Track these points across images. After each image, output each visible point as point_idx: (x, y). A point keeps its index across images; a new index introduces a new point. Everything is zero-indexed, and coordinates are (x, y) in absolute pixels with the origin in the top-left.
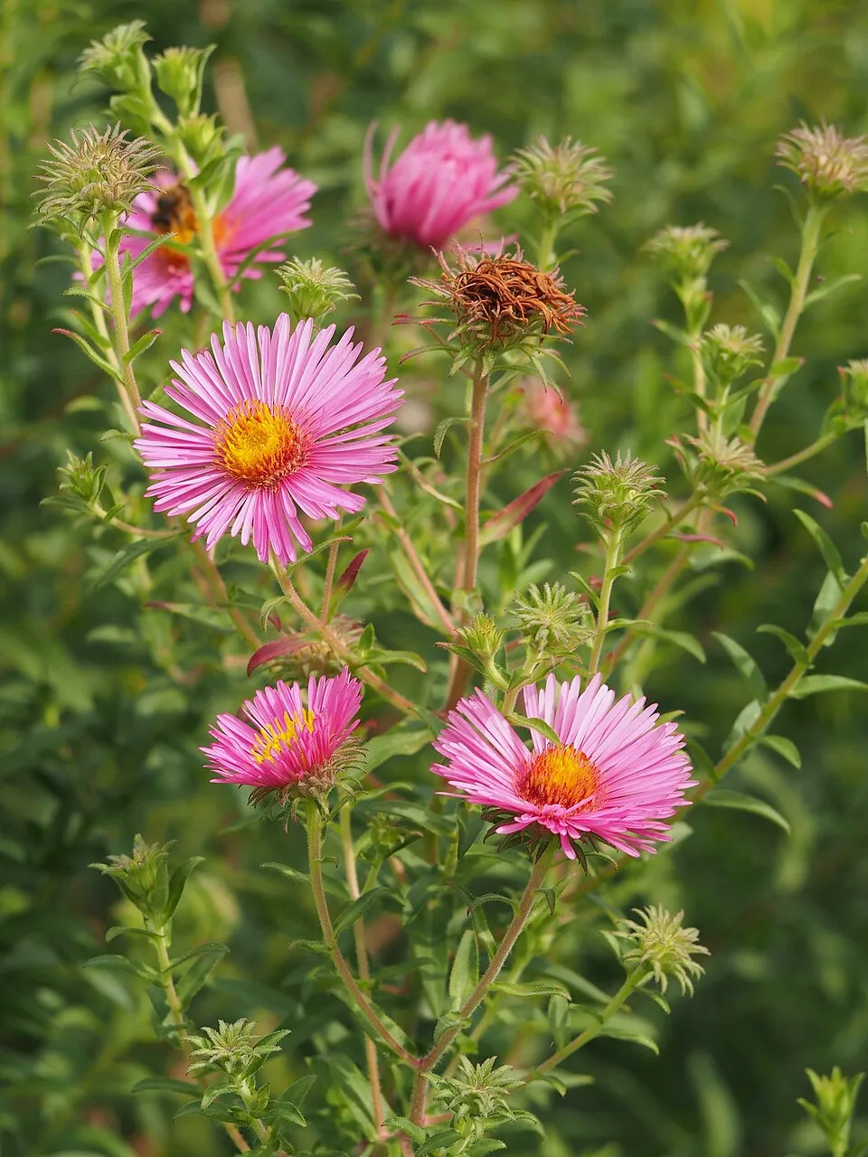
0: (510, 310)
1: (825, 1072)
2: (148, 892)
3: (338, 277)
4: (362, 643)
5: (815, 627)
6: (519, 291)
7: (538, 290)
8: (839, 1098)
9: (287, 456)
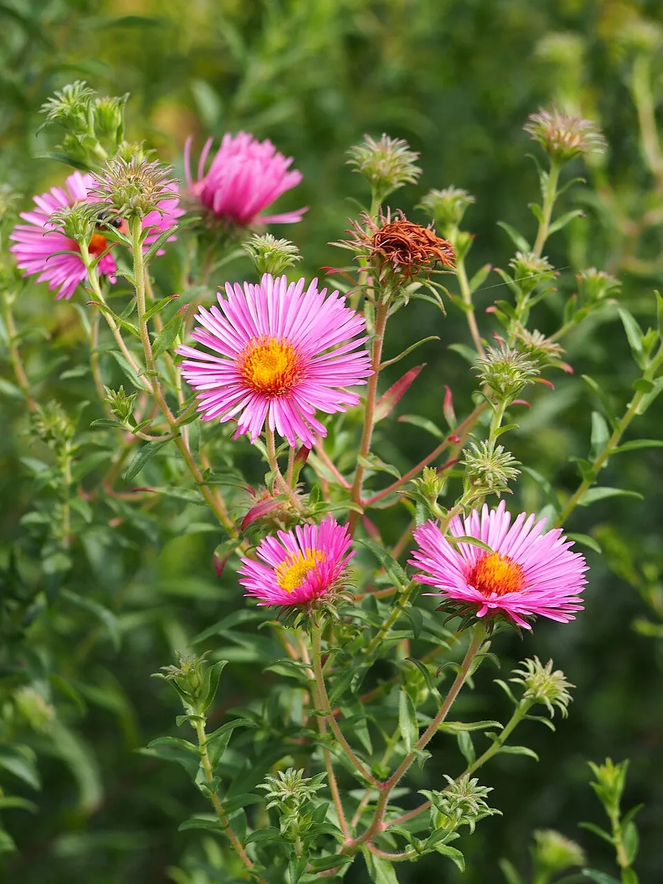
0: (419, 255)
1: (600, 763)
2: (195, 690)
3: (288, 245)
4: (311, 499)
5: (594, 455)
6: (418, 242)
7: (429, 240)
8: (615, 782)
9: (294, 372)
